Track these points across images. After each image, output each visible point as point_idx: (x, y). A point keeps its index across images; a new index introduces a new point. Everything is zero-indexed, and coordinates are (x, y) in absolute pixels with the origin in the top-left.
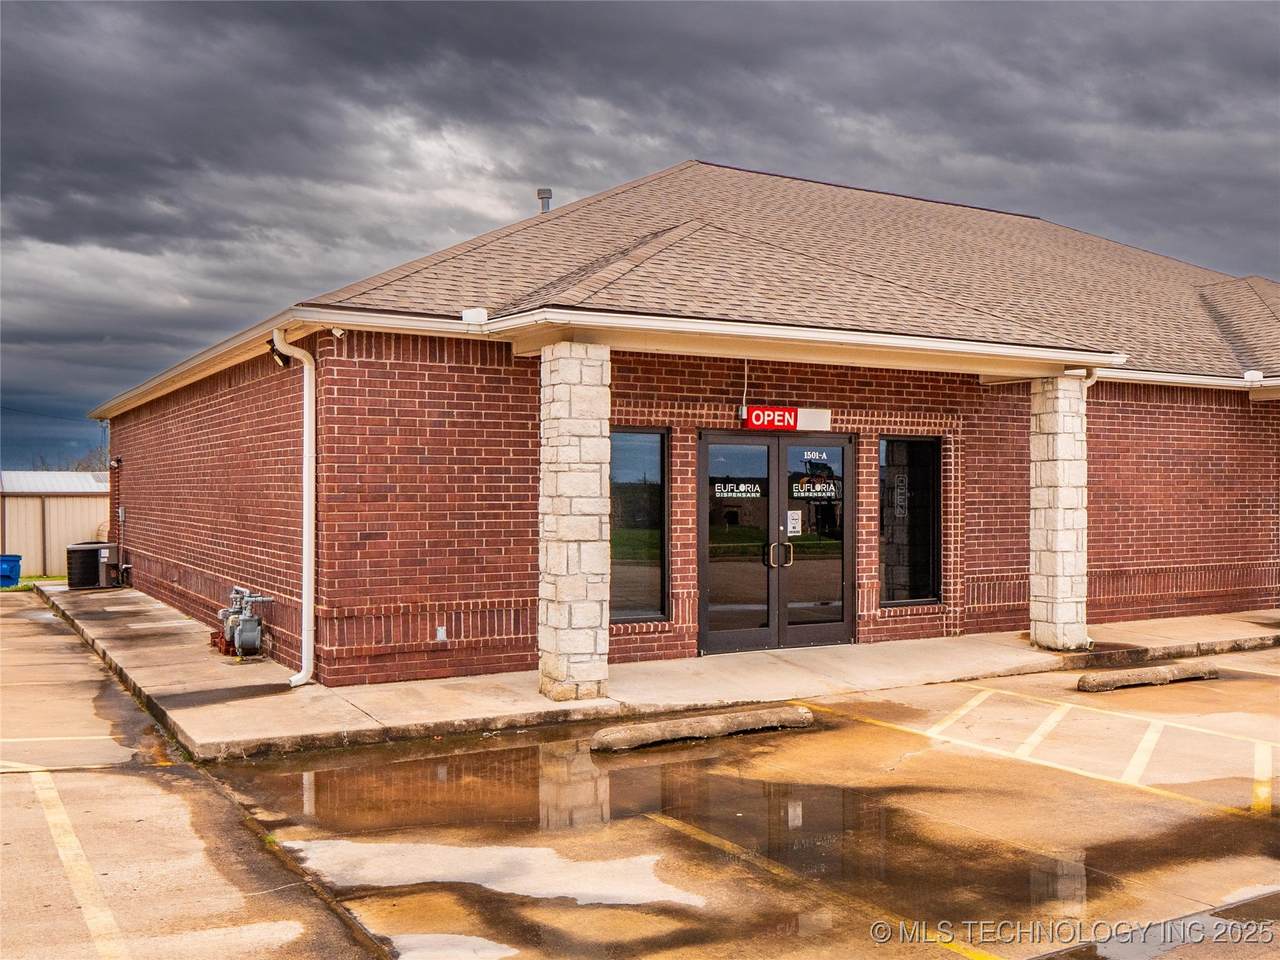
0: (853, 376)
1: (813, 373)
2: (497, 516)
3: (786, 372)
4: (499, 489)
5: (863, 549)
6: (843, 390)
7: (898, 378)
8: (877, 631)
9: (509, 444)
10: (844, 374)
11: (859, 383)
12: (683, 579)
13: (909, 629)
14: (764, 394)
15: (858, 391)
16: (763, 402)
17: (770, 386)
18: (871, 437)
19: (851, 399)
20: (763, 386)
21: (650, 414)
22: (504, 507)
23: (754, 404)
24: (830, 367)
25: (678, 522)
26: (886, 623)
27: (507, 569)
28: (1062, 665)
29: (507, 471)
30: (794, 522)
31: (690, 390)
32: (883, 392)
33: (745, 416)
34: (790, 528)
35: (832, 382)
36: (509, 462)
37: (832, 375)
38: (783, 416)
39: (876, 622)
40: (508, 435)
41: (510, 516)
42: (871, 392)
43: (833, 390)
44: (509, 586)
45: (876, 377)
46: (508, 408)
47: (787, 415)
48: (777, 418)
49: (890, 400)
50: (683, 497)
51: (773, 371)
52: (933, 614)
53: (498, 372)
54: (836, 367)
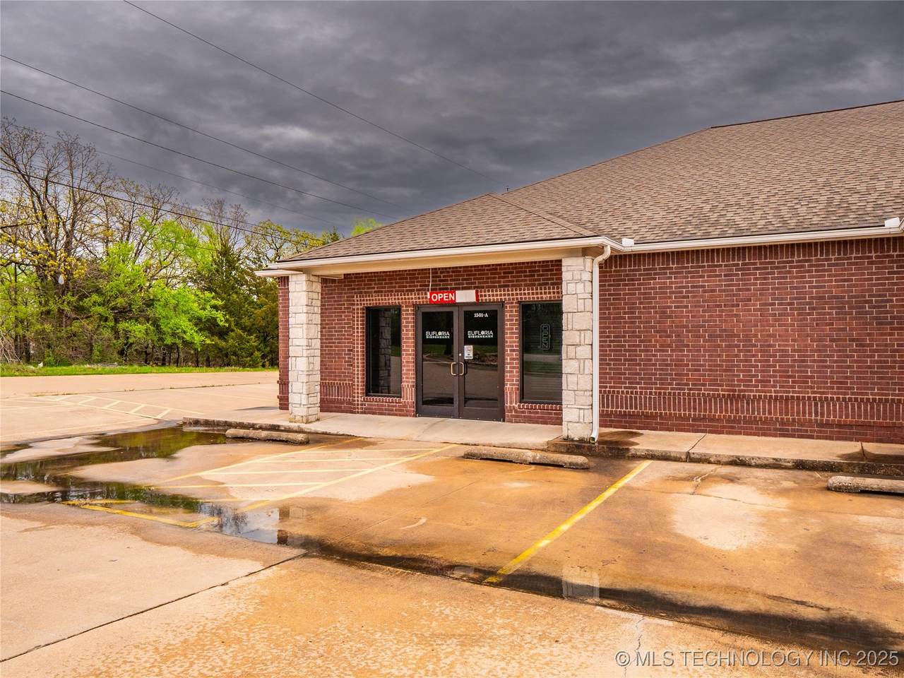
0: (500, 269)
1: (475, 270)
2: (331, 347)
3: (460, 272)
4: (332, 335)
5: (508, 368)
6: (494, 278)
7: (531, 267)
8: (517, 416)
9: (336, 316)
10: (494, 269)
11: (504, 273)
12: (407, 378)
13: (539, 418)
14: (448, 285)
15: (503, 277)
16: (447, 289)
17: (451, 280)
18: (512, 303)
19: (500, 282)
20: (447, 280)
21: (389, 299)
22: (334, 343)
23: (434, 291)
24: (486, 266)
25: (404, 350)
26: (523, 412)
27: (335, 369)
28: (546, 447)
29: (335, 328)
30: (468, 352)
31: (410, 286)
32: (521, 276)
33: (429, 297)
34: (466, 355)
35: (488, 274)
36: (336, 324)
37: (487, 270)
38: (448, 295)
39: (516, 411)
40: (335, 313)
41: (336, 347)
42: (512, 277)
43: (487, 278)
44: (336, 376)
45: (516, 268)
46: (335, 301)
47: (450, 295)
48: (445, 297)
49: (526, 280)
50: (407, 338)
51: (453, 272)
52: (557, 410)
53: (331, 286)
54: (489, 265)
